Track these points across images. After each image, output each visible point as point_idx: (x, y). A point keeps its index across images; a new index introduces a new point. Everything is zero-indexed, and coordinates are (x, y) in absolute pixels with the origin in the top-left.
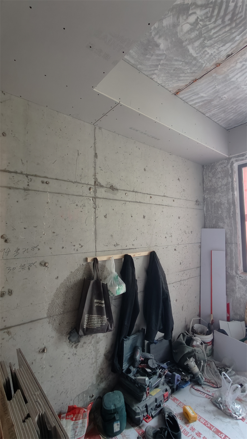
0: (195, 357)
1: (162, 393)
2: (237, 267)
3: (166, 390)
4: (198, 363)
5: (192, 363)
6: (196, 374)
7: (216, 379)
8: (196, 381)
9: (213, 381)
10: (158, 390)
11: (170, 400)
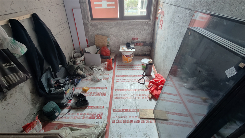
0: (79, 68)
1: (72, 89)
2: (88, 18)
3: (73, 87)
4: (82, 70)
5: (79, 71)
6: (82, 74)
7: (90, 72)
8: (83, 77)
9: (89, 74)
10: (69, 89)
11: (75, 90)
